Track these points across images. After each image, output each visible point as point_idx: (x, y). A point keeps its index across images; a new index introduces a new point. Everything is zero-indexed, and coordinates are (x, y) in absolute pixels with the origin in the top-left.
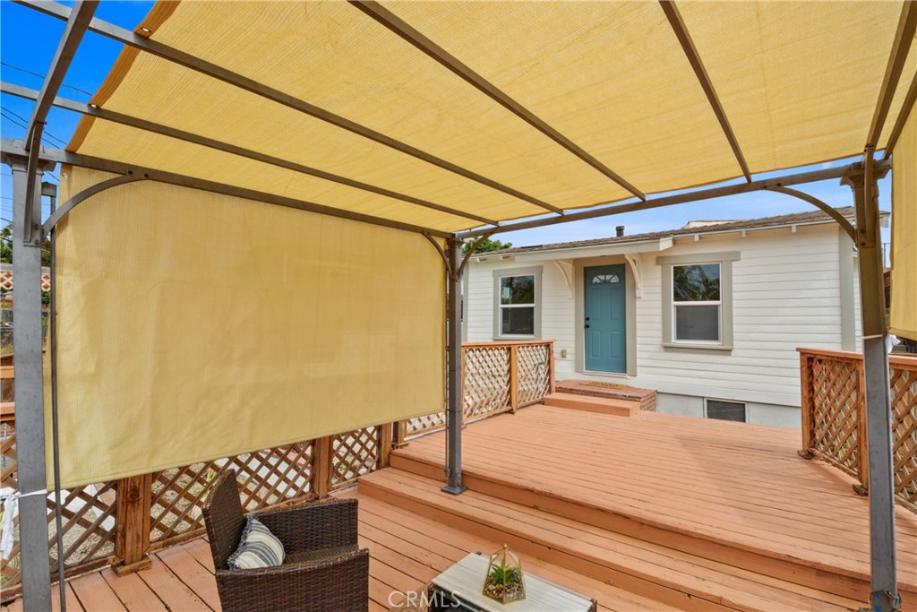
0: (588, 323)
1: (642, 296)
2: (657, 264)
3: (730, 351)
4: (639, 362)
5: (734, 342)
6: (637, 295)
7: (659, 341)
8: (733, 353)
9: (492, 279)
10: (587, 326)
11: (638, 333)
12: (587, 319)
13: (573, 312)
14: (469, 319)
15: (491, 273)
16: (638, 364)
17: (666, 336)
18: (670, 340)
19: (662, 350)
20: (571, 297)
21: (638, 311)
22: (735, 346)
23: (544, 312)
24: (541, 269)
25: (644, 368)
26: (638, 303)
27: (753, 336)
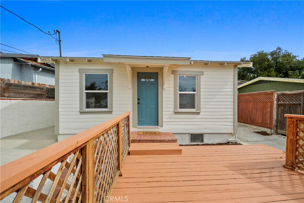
0: (139, 101)
1: (166, 88)
2: (172, 74)
3: (199, 113)
4: (164, 120)
5: (201, 109)
6: (164, 88)
7: (173, 110)
8: (201, 114)
9: (78, 74)
10: (138, 103)
11: (164, 106)
12: (138, 99)
13: (131, 95)
14: (60, 99)
15: (78, 70)
16: (164, 121)
17: (175, 108)
18: (177, 109)
19: (174, 114)
20: (130, 88)
21: (164, 96)
22: (201, 111)
23: (114, 95)
24: (112, 71)
25: (166, 123)
26: (164, 92)
27: (208, 106)
